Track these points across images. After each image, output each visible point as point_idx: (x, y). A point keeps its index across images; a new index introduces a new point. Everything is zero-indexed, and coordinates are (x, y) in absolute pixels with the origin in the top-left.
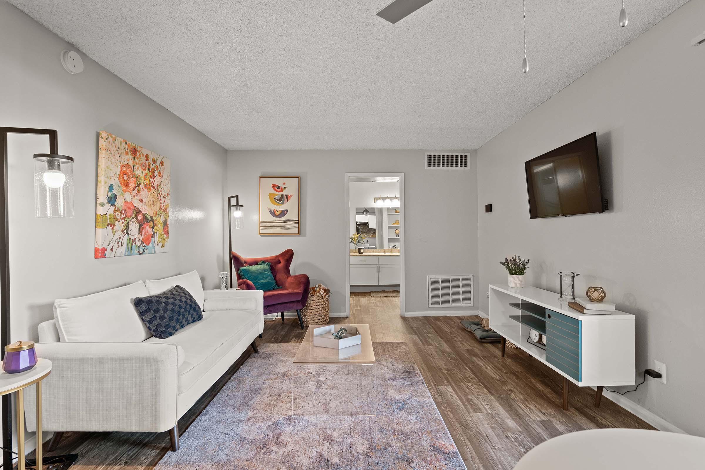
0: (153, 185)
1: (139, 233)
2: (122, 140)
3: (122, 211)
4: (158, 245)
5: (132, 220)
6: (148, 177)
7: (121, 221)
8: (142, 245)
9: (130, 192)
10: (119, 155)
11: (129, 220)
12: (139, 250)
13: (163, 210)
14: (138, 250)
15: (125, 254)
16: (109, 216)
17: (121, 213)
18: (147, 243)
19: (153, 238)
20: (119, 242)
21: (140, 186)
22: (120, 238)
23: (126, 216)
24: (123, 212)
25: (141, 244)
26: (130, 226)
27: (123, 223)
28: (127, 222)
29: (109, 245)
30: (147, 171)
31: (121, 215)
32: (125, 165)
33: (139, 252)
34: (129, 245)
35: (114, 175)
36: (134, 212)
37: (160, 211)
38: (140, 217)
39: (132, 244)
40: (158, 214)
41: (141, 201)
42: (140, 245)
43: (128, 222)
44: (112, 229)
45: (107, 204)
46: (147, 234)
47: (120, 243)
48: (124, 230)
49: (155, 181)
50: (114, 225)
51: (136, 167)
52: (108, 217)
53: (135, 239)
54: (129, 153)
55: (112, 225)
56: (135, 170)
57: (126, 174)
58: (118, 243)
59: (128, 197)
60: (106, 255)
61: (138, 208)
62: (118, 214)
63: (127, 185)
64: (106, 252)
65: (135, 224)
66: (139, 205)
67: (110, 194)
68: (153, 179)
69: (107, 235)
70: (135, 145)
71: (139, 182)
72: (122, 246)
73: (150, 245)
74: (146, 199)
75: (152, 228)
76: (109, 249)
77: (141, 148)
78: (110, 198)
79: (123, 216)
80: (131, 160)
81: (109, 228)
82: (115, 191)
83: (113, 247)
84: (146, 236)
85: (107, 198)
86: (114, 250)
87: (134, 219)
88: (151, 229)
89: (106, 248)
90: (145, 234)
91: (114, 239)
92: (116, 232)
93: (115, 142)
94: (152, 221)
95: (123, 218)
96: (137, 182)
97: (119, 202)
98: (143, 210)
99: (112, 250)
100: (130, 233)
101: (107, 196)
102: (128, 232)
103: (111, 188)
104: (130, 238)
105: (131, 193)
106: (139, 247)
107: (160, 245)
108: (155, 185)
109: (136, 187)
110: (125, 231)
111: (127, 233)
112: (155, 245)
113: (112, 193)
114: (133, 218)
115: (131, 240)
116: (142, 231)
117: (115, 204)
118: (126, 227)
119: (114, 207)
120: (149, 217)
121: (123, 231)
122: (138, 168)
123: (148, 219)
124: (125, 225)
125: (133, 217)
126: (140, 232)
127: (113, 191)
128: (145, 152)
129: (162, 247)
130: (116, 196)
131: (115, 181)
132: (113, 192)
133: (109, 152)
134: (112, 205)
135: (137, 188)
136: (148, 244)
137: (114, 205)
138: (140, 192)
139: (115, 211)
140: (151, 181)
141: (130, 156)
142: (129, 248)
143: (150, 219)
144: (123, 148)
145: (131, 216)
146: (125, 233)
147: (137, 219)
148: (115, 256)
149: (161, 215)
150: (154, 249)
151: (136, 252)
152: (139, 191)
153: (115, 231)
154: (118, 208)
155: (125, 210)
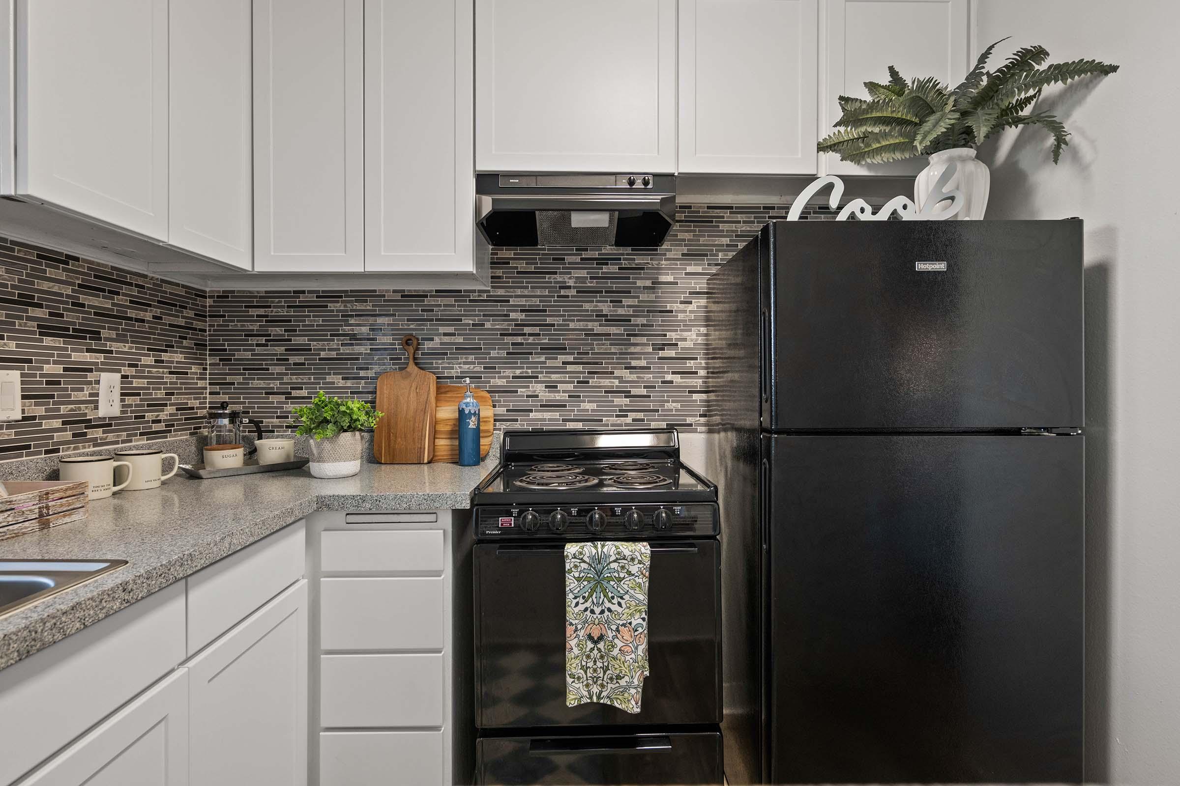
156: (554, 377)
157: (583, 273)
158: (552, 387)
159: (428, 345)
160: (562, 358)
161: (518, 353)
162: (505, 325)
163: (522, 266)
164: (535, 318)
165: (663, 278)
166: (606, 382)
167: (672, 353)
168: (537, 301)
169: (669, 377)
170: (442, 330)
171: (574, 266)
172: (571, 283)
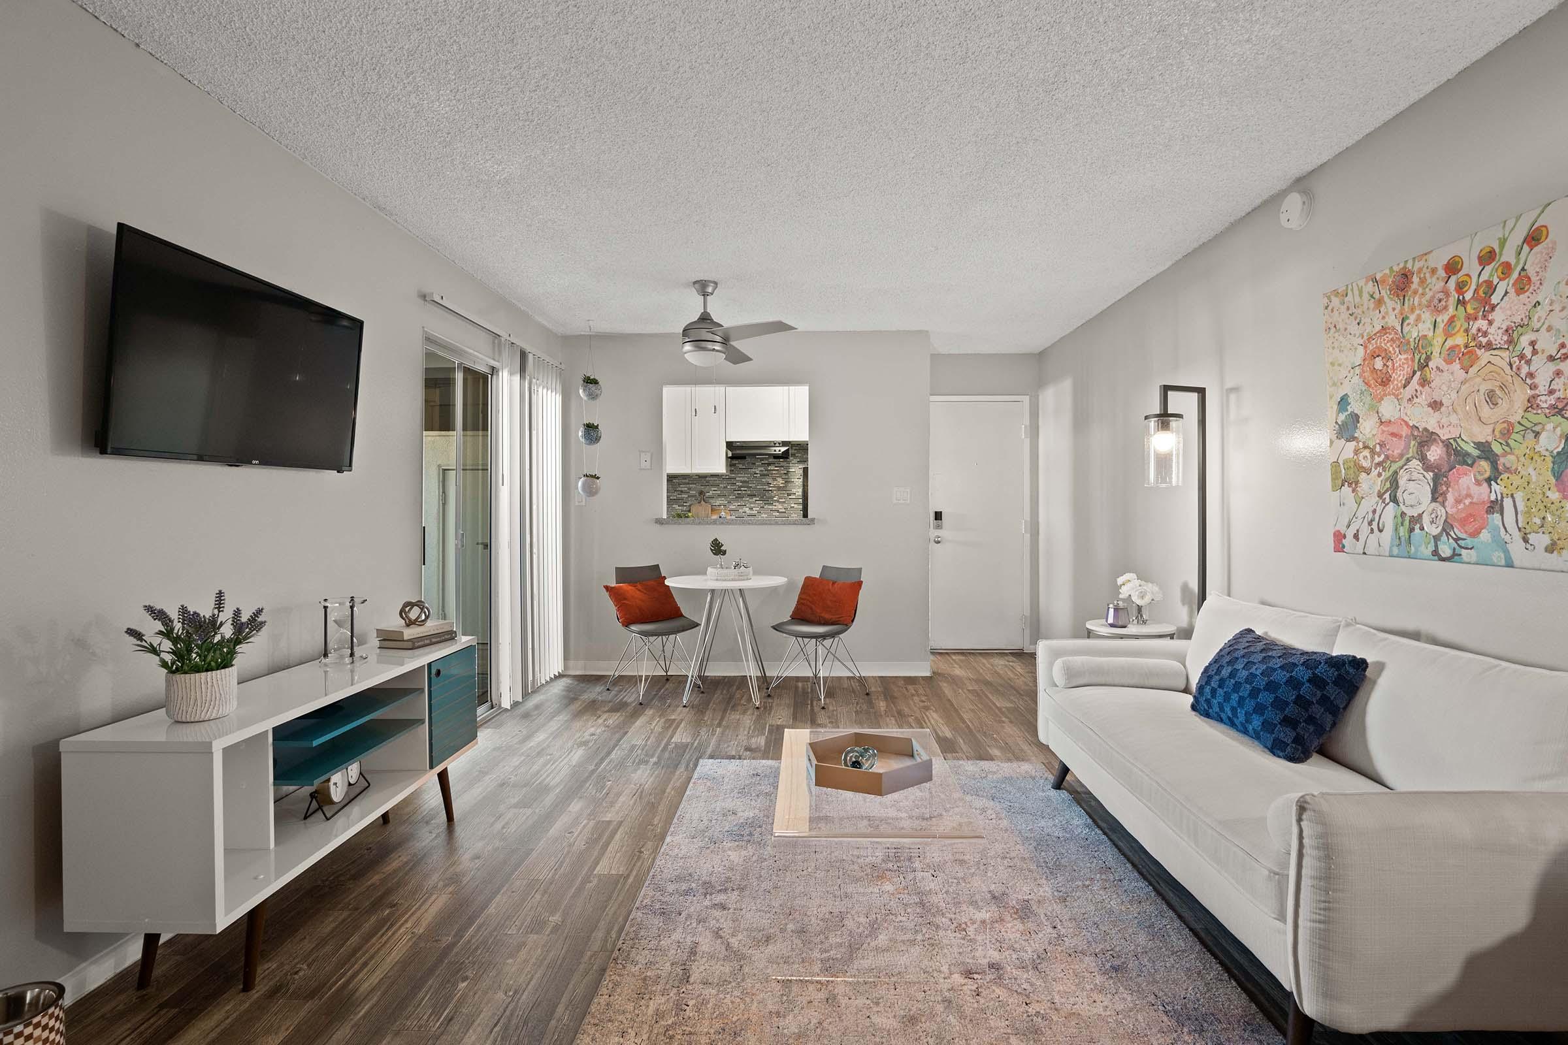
0: (1484, 340)
1: (1434, 500)
2: (1362, 283)
3: (1375, 446)
4: (1526, 540)
5: (1405, 464)
6: (1460, 323)
7: (1374, 473)
8: (1448, 534)
9: (1394, 394)
10: (1358, 321)
11: (1395, 467)
12: (1436, 546)
13: (1553, 407)
14: (1431, 547)
15: (1391, 551)
16: (1344, 464)
17: (1373, 452)
18: (1470, 528)
19: (1497, 516)
20: (1372, 521)
21: (1427, 365)
22: (1374, 512)
23: (1387, 457)
24: (1378, 449)
25: (1444, 529)
26: (1402, 482)
27: (1380, 475)
28: (1391, 473)
29: (1348, 526)
30: (1451, 311)
31: (1372, 458)
32: (1375, 334)
33: (1435, 553)
34: (1403, 531)
35: (1349, 372)
36: (1413, 443)
37: (1527, 415)
38: (1435, 453)
39: (1412, 530)
40: (1518, 428)
41: (1436, 405)
42: (1440, 535)
43: (1396, 473)
44: (1353, 491)
45: (1338, 440)
46: (1467, 502)
47: (1375, 526)
48: (1385, 493)
49: (1491, 323)
50: (1357, 483)
51: (1412, 318)
52: (1342, 466)
53: (1420, 516)
54: (1386, 299)
55: (1354, 484)
56: (1406, 329)
57: (1378, 356)
58: (1370, 523)
59: (1389, 409)
60: (1344, 547)
61: (1426, 429)
62: (1365, 457)
63: (1385, 381)
64: (1344, 541)
65: (1415, 476)
66: (1429, 421)
67: (1342, 417)
68: (1484, 317)
69: (1344, 504)
70: (1402, 265)
71: (1424, 356)
72: (1381, 531)
73: (1485, 535)
74: (1454, 395)
75: (1489, 481)
76: (1350, 534)
77: (1425, 257)
78: (1343, 425)
79: (1377, 459)
80: (1394, 309)
81: (1346, 489)
82: (1355, 407)
83: (1358, 531)
84: (1461, 506)
85: (1337, 426)
86: (1362, 537)
87: (1415, 463)
88: (1485, 485)
89: (1343, 532)
90: (1458, 501)
91: (1360, 514)
92: (1363, 498)
93: (1346, 299)
94: (1487, 459)
95: (1379, 464)
96: (1417, 357)
97: (1368, 428)
98: (1446, 430)
99: (1356, 537)
100: (1401, 500)
101: (1336, 423)
102: (1395, 496)
103: (1343, 402)
104: (1403, 514)
105: (1396, 396)
106: (1437, 538)
107: (1541, 540)
108: (1496, 336)
109: (1414, 373)
110: (1387, 496)
111: (1394, 500)
112: (1507, 538)
113: (1346, 413)
114: (1408, 460)
115: (1407, 519)
116: (1444, 494)
117: (1356, 435)
118: (1388, 485)
119: (1354, 443)
120: (1470, 449)
121: (1380, 495)
122: (1418, 319)
123: (1468, 454)
124: (1386, 480)
125: (1409, 456)
126: (1437, 495)
127: (1349, 407)
128: (1439, 260)
129: (1550, 549)
130: (1357, 416)
131: (1352, 386)
132: (1350, 410)
133: (1333, 330)
134: (1348, 440)
135: (1418, 373)
136: (1475, 534)
137: (1353, 438)
138: (1429, 383)
139: (1357, 452)
140: (1474, 331)
141: (1390, 303)
142: (1403, 539)
143: (1476, 453)
144: (1366, 296)
145: (1401, 456)
146: (1388, 500)
147: (1423, 458)
148: (1364, 553)
149: (1537, 429)
150: (1506, 552)
151: (1428, 551)
152: (1424, 382)
153: (1360, 496)
154: (1364, 443)
155: (1382, 445)
156: (752, 505)
157: (762, 469)
158: (751, 509)
159: (708, 494)
160: (755, 499)
161: (740, 497)
162: (734, 487)
163: (741, 466)
164: (745, 485)
165: (791, 470)
166: (771, 507)
167: (794, 497)
168: (746, 479)
169: (792, 505)
170: (713, 489)
171: (759, 466)
172: (758, 472)
